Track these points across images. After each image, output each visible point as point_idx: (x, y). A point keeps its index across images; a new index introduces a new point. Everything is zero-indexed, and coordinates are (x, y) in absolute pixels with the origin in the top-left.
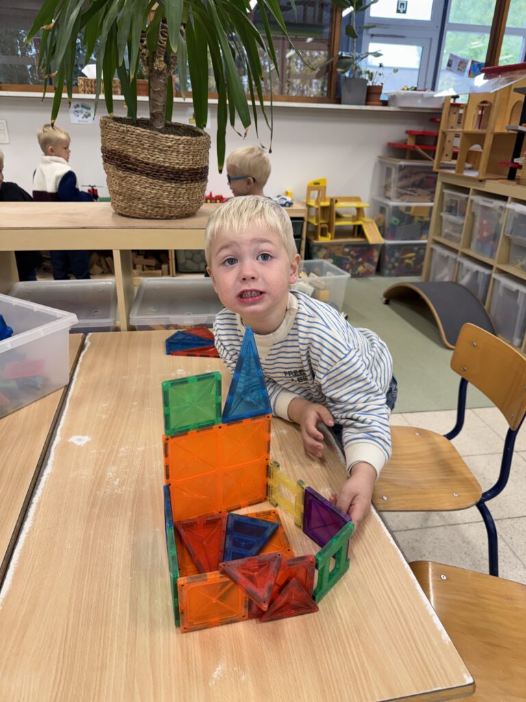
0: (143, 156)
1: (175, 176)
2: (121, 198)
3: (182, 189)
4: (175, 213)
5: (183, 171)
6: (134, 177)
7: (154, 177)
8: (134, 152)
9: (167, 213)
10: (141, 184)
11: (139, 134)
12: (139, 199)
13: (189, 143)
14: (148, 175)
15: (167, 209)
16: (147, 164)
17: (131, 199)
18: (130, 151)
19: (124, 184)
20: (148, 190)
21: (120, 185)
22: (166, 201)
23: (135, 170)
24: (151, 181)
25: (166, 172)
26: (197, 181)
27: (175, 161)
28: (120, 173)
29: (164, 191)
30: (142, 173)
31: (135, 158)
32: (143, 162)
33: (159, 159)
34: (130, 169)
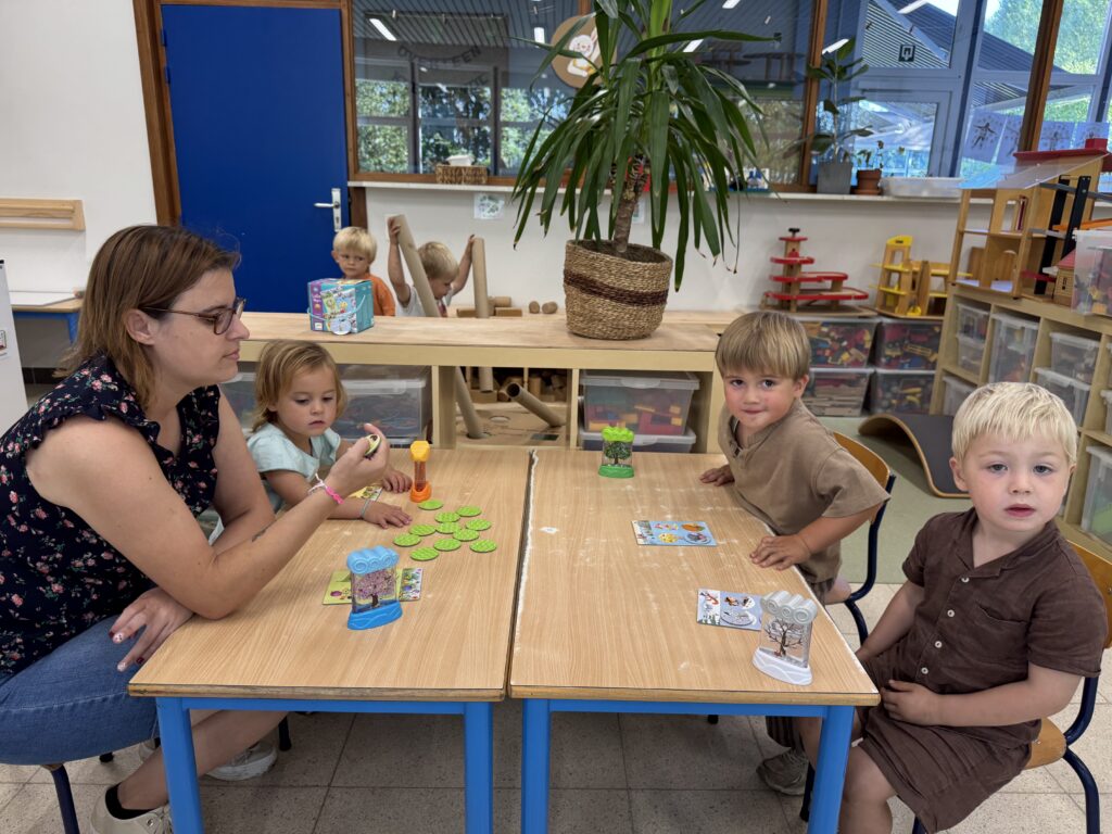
0: (610, 280)
1: (638, 299)
2: (581, 319)
3: (643, 312)
4: (634, 334)
5: (646, 295)
6: (597, 300)
7: (618, 300)
8: (600, 278)
9: (625, 335)
10: (604, 307)
11: (607, 262)
12: (601, 320)
13: (655, 269)
14: (611, 298)
15: (626, 330)
16: (613, 288)
17: (592, 320)
18: (597, 276)
19: (587, 306)
20: (610, 313)
21: (582, 307)
22: (627, 323)
23: (600, 294)
24: (614, 303)
25: (630, 296)
26: (658, 304)
27: (640, 285)
28: (584, 296)
29: (625, 314)
30: (606, 297)
31: (601, 283)
32: (608, 287)
33: (626, 284)
34: (595, 292)
